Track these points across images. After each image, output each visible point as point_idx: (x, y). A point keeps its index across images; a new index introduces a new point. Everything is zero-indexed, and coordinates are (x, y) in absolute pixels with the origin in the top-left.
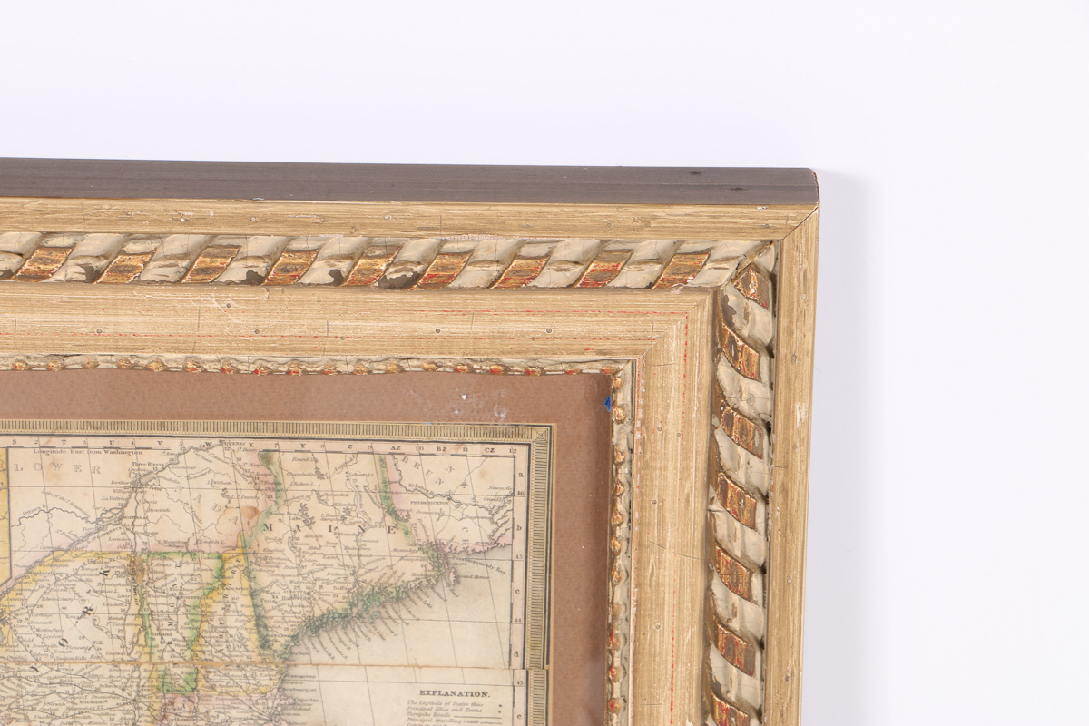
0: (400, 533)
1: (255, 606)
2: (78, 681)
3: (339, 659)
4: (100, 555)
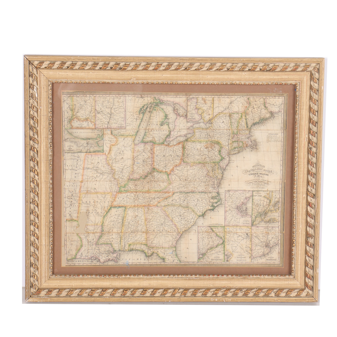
0: (266, 110)
1: (246, 121)
2: (222, 132)
3: (257, 129)
4: (225, 113)
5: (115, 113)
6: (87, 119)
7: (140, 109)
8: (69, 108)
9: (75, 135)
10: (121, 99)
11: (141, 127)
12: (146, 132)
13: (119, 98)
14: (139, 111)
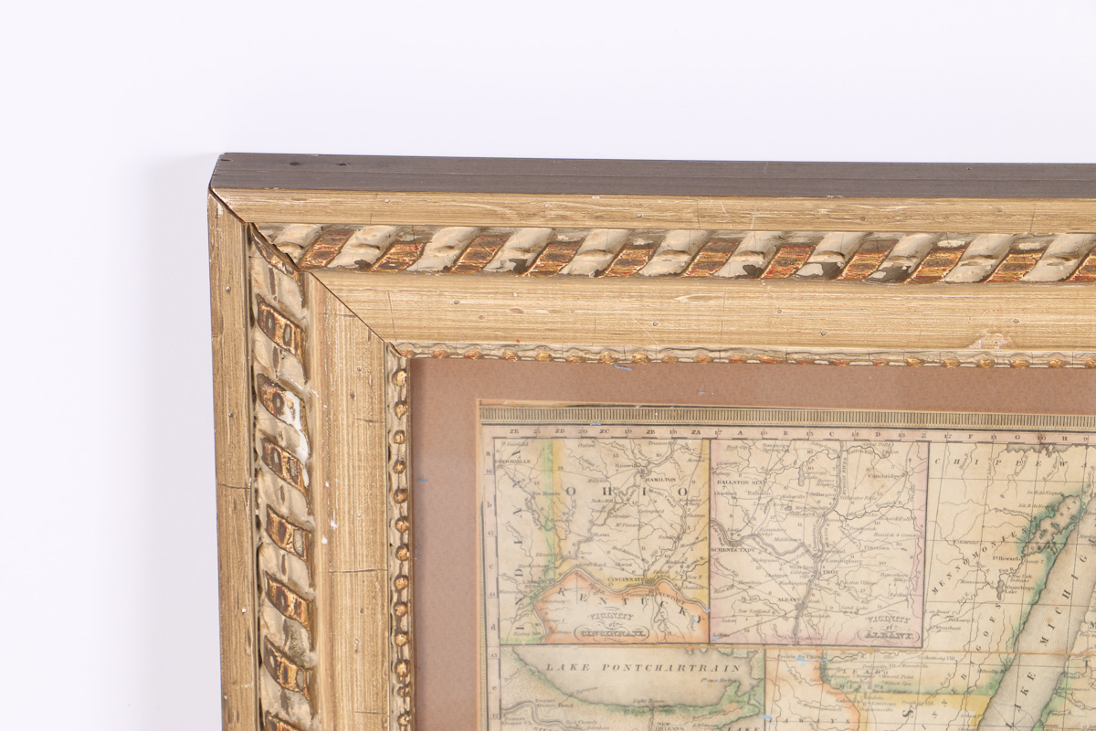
5: (850, 548)
6: (650, 582)
7: (1025, 523)
8: (530, 508)
9: (570, 680)
10: (893, 456)
11: (1029, 642)
12: (1064, 674)
13: (880, 449)
14: (1019, 533)
